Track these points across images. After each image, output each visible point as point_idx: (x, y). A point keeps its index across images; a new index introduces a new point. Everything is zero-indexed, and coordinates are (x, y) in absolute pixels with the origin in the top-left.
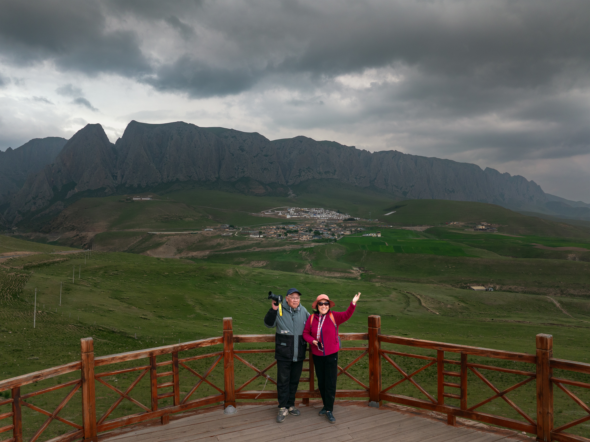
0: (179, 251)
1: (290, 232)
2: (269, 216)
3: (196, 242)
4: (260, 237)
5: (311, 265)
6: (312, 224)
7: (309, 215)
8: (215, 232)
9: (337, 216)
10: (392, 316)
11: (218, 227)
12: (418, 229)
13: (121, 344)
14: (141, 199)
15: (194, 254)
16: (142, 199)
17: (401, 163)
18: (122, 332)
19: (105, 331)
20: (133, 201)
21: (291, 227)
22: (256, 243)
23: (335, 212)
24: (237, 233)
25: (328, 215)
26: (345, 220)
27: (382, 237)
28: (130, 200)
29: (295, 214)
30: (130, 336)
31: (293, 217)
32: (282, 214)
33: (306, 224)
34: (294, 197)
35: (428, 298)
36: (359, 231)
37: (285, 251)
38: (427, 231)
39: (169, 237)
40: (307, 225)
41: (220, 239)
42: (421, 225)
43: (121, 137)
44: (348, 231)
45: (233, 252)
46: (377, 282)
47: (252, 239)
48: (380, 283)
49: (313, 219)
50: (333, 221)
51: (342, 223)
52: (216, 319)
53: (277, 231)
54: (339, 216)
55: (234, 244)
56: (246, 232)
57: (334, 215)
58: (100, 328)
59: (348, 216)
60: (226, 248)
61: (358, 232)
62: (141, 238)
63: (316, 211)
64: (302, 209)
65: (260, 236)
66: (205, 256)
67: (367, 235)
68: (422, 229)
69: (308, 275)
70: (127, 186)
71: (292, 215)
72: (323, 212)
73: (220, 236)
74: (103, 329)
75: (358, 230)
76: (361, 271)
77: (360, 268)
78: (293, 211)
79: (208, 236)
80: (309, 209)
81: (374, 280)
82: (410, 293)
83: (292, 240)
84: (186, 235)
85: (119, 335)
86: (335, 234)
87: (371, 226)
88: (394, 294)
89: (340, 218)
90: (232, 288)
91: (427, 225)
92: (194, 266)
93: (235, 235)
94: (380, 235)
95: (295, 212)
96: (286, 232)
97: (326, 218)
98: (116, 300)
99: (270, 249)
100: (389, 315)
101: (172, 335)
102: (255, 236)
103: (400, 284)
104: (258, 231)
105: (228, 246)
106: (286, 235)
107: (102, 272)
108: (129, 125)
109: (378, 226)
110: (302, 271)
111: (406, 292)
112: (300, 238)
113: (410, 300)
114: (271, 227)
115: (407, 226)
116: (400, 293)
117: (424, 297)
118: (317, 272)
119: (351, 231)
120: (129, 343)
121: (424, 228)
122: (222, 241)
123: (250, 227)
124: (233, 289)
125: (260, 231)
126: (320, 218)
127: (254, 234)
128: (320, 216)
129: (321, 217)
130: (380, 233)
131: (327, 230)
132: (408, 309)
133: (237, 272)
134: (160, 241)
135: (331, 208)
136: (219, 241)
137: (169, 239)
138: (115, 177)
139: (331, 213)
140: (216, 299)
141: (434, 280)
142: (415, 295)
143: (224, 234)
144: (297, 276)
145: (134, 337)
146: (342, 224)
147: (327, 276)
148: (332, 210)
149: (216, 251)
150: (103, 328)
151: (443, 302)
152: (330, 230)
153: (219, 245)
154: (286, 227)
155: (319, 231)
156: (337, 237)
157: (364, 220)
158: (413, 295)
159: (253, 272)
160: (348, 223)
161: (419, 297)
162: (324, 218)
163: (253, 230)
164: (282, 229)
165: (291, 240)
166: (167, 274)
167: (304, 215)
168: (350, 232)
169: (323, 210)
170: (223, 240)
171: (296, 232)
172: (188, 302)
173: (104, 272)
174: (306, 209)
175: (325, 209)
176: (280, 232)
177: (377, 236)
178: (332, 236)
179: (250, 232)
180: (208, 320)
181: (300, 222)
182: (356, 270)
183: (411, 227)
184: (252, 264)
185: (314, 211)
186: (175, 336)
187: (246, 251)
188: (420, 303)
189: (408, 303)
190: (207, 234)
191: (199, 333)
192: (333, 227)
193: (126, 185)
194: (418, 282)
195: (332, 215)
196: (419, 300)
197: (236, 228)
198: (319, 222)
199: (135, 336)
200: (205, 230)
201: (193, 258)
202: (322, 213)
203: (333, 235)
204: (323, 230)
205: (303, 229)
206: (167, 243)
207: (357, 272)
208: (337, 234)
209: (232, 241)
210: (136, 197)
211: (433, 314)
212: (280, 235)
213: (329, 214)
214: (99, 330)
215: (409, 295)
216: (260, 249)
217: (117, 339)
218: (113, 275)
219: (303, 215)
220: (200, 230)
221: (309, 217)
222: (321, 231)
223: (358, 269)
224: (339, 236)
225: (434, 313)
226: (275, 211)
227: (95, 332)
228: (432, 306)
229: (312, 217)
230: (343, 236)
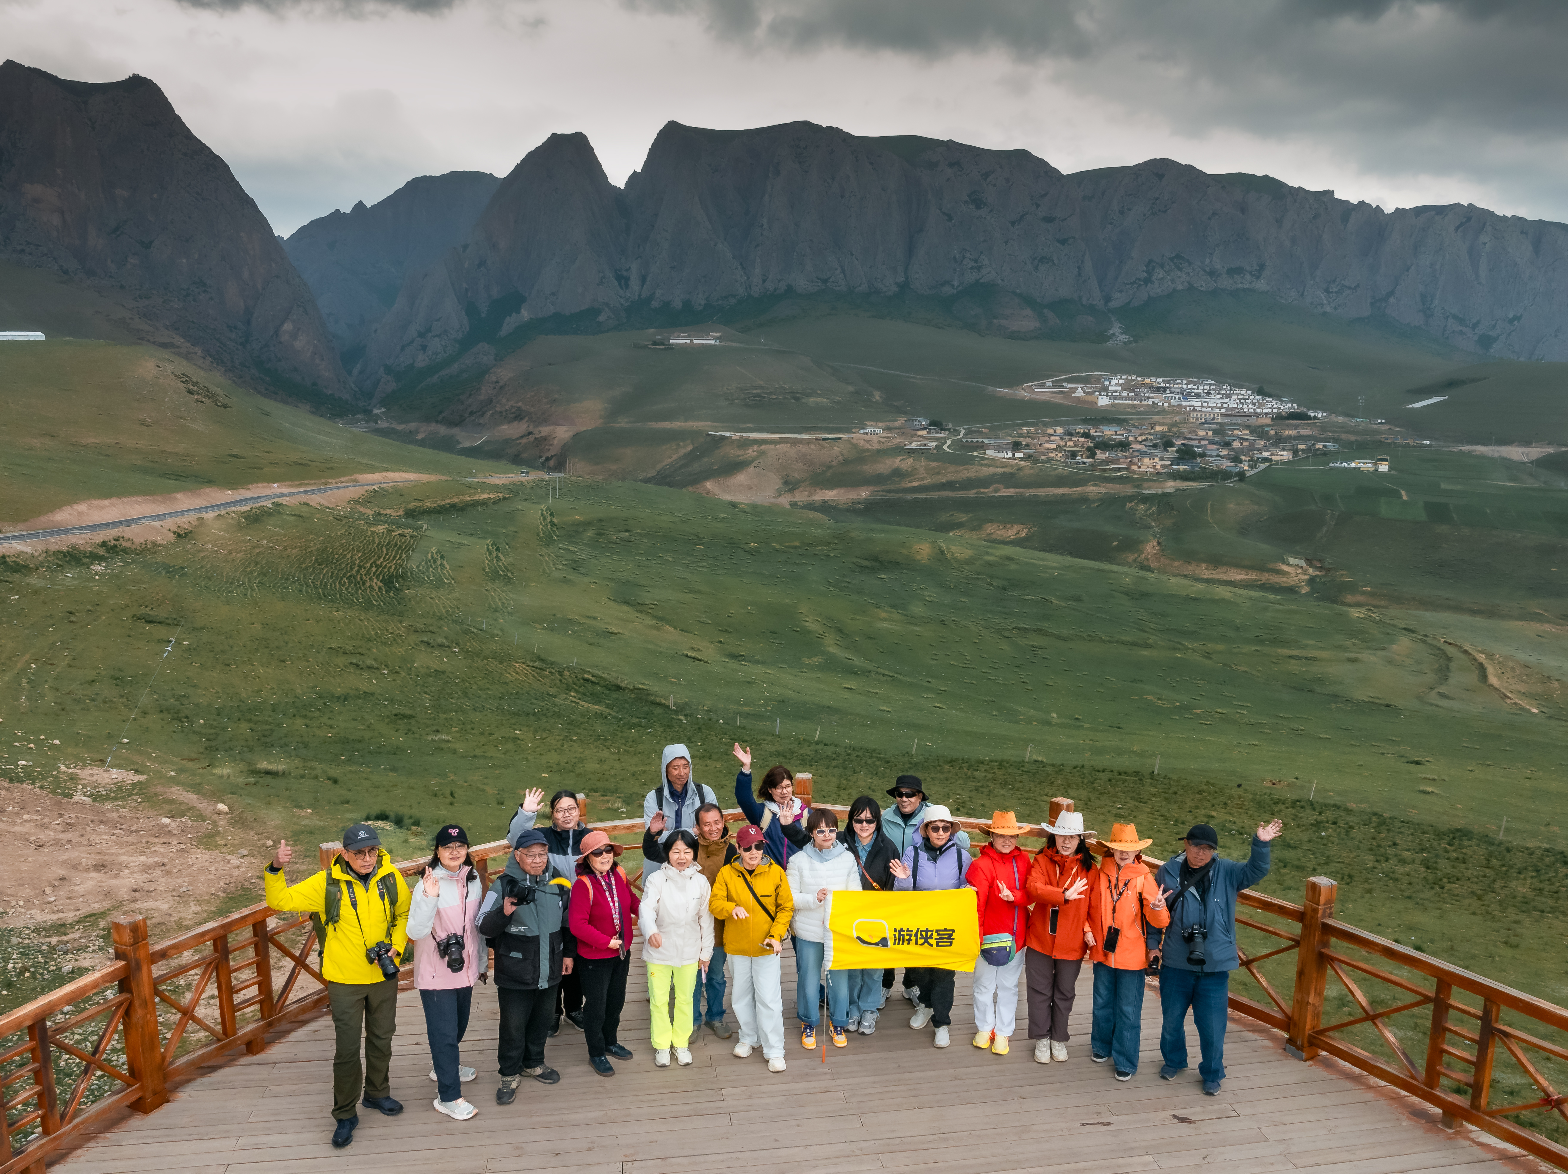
0: (790, 485)
1: (1105, 445)
2: (1045, 398)
3: (834, 463)
4: (1014, 458)
5: (1159, 543)
6: (1175, 424)
7: (1168, 400)
8: (888, 438)
9: (1254, 404)
10: (1388, 706)
11: (897, 424)
12: (1516, 453)
13: (635, 720)
14: (692, 341)
15: (830, 495)
16: (695, 341)
17: (1485, 244)
18: (640, 689)
19: (598, 684)
20: (671, 348)
21: (1109, 432)
22: (1004, 474)
23: (1250, 393)
24: (949, 442)
25: (1228, 400)
26: (1280, 418)
27: (1393, 472)
28: (663, 344)
29: (1125, 394)
30: (658, 700)
31: (1117, 402)
32: (1084, 392)
33: (1155, 425)
34: (1125, 343)
35: (1510, 664)
36: (1318, 453)
37: (1084, 499)
38: (1544, 463)
39: (762, 447)
40: (1158, 429)
41: (900, 458)
42: (1527, 443)
43: (639, 170)
44: (1283, 449)
45: (935, 495)
46: (1358, 605)
47: (993, 462)
48: (1363, 610)
49: (1178, 410)
50: (1239, 420)
51: (1268, 426)
52: (877, 673)
53: (1066, 443)
54: (1261, 405)
55: (938, 473)
56: (975, 440)
57: (1245, 399)
58: (586, 676)
59: (1289, 405)
60: (916, 484)
61: (1315, 455)
62: (690, 448)
63: (1190, 386)
64: (1148, 381)
65: (1014, 455)
66: (859, 503)
67: (1345, 465)
68: (1527, 455)
69: (1146, 573)
70: (655, 304)
71: (1115, 398)
72: (1212, 392)
73: (900, 450)
74: (593, 679)
75: (1318, 450)
76: (1311, 570)
77: (1309, 562)
78: (1118, 384)
79: (870, 447)
80: (1169, 382)
81: (1349, 597)
82: (1456, 645)
83: (1110, 469)
84: (808, 442)
85: (633, 696)
86: (1243, 458)
87: (1358, 438)
88: (1403, 645)
89: (1265, 411)
90: (926, 593)
91: (1549, 444)
92: (828, 528)
93: (945, 447)
94: (1387, 467)
95: (1123, 390)
96: (1092, 445)
97: (1220, 408)
98: (625, 608)
99: (1042, 492)
100: (1377, 701)
101: (761, 705)
102: (1001, 455)
103: (1429, 616)
104: (1010, 440)
105: (923, 479)
106: (1092, 455)
107: (590, 533)
108: (661, 134)
109: (1383, 440)
110: (1131, 557)
111: (1443, 640)
112: (1134, 463)
113: (1453, 665)
114: (1050, 431)
115: (1478, 444)
116: (1424, 642)
117: (1501, 659)
118: (1176, 564)
119: (1295, 452)
120: (655, 719)
121: (1535, 452)
122: (907, 464)
123: (987, 428)
124: (930, 596)
125: (1016, 439)
126: (1199, 409)
127: (1000, 449)
128: (1199, 404)
129: (1205, 404)
130: (1386, 460)
131: (1220, 444)
132: (1443, 689)
133: (942, 552)
134: (739, 456)
135: (1237, 381)
136: (897, 462)
137: (762, 453)
138: (623, 280)
139: (1237, 395)
140: (881, 620)
141: (1546, 611)
142: (1470, 651)
143: (914, 445)
144: (1112, 572)
145: (667, 704)
146: (1266, 429)
147: (1205, 577)
148: (1241, 387)
149: (889, 491)
150: (593, 676)
151: (1558, 680)
152: (1227, 444)
153: (898, 473)
154: (1092, 432)
155: (1193, 446)
156: (1246, 468)
157: (1341, 419)
158: (1466, 652)
159: (987, 553)
160: (1289, 427)
161: (1482, 658)
162: (1212, 408)
163: (997, 437)
164: (1082, 437)
165: (1105, 470)
166: (756, 547)
167: (1152, 397)
168: (1291, 453)
169: (1211, 385)
170: (910, 461)
171: (1124, 445)
172: (807, 624)
173: (597, 534)
174: (1160, 381)
175: (1220, 383)
176: (1076, 445)
177: (1377, 470)
178: (1232, 464)
179: (986, 441)
180: (856, 673)
181: (1138, 419)
182: (1297, 565)
183: (1493, 448)
184: (989, 532)
185: (1185, 386)
186: (769, 708)
187: (972, 493)
188: (1484, 676)
189: (1444, 673)
190: (868, 441)
191: (828, 707)
192: (1238, 437)
193: (653, 302)
194: (1491, 613)
195: (1240, 399)
196: (1482, 668)
197: (949, 430)
198: (1197, 419)
199: (671, 703)
200: (862, 431)
201: (825, 508)
202: (1208, 393)
203: (1236, 460)
204: (1205, 445)
205: (1144, 437)
206: (757, 462)
207: (1299, 571)
208: (1248, 458)
209: (934, 464)
210: (679, 337)
211: (1518, 712)
212: (1074, 455)
213: (1229, 396)
214: (584, 679)
215: (1450, 650)
216: (1011, 492)
217: (626, 705)
218: (618, 541)
219: (1149, 397)
220: (848, 430)
221: (1166, 404)
222: (1198, 447)
223: (1302, 563)
224: (1254, 463)
225: (1522, 709)
226: (1065, 384)
227: (575, 684)
228: (1521, 687)
229: (1176, 404)
230: (1266, 465)
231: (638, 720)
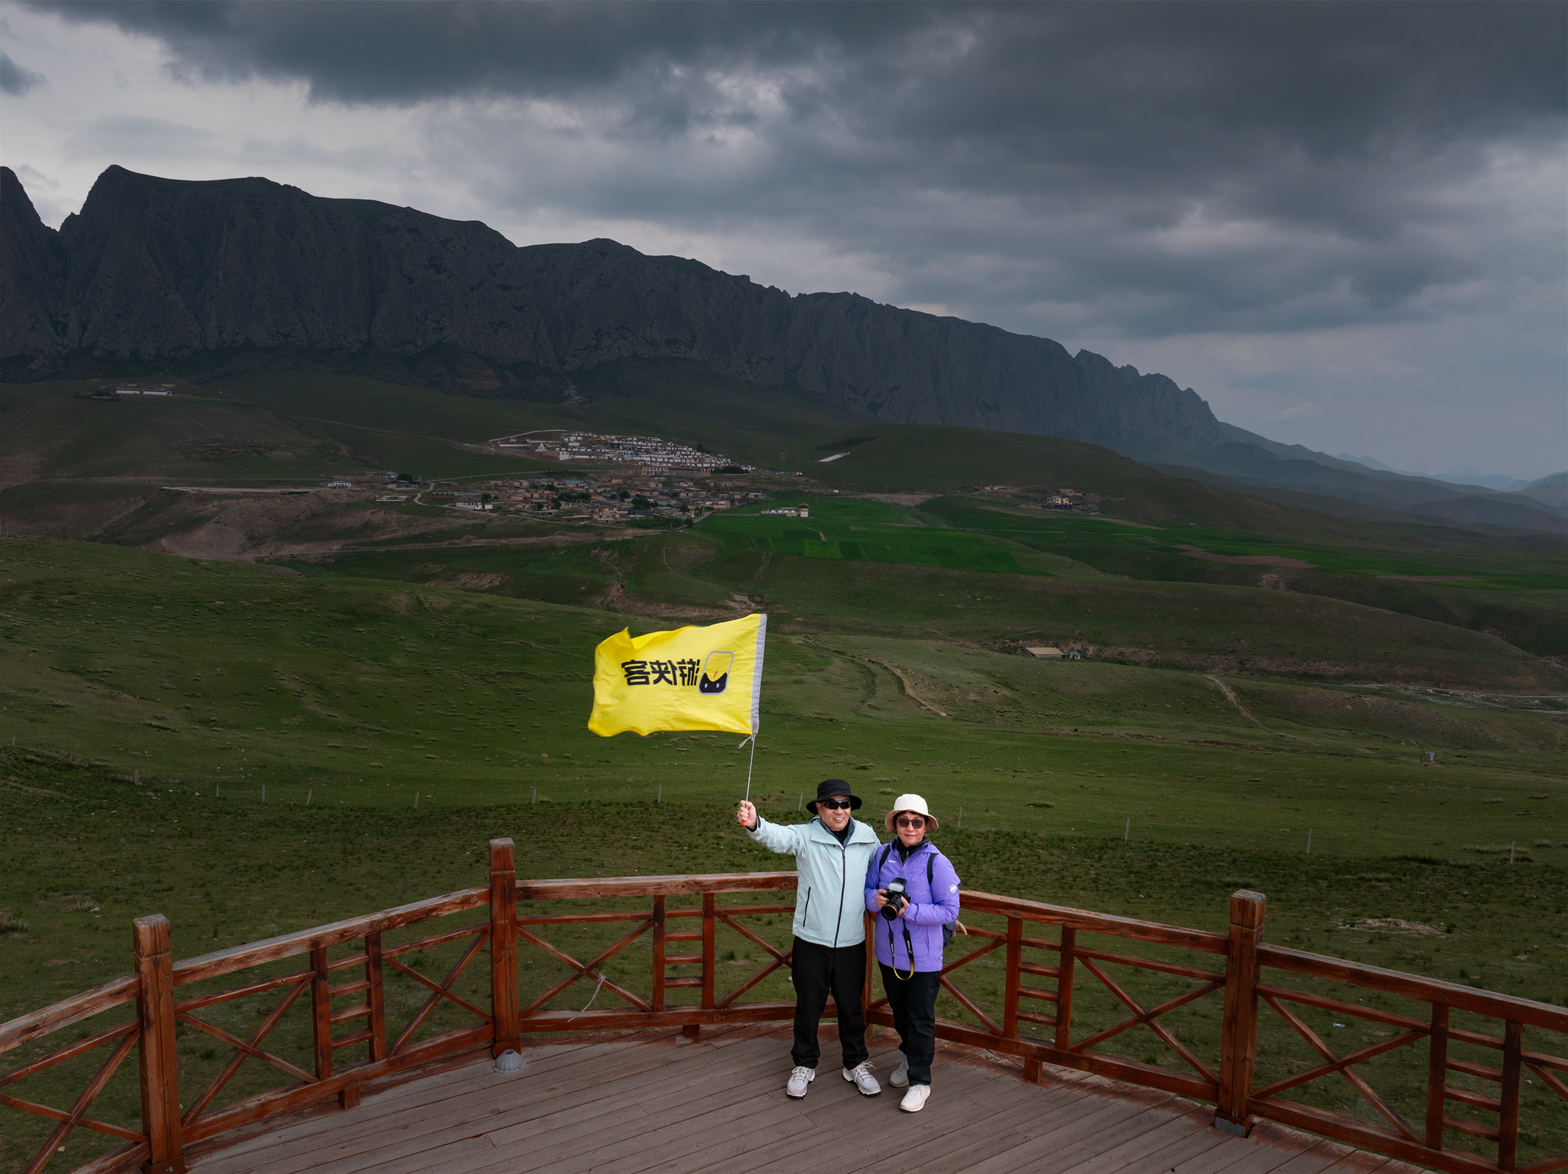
0: (255, 540)
1: (568, 497)
2: (509, 452)
3: (302, 518)
4: (483, 510)
5: (622, 586)
6: (629, 478)
7: (622, 455)
8: (357, 491)
9: (695, 459)
10: (831, 720)
11: (365, 478)
12: (904, 499)
13: (93, 802)
14: (141, 392)
15: (298, 549)
16: (145, 393)
17: (868, 326)
18: (97, 766)
19: (44, 764)
20: (118, 398)
21: (571, 484)
22: (475, 525)
23: (691, 449)
24: (419, 495)
25: (673, 456)
26: (717, 471)
27: (812, 517)
28: (108, 394)
29: (583, 450)
30: (120, 776)
31: (576, 457)
32: (546, 448)
33: (612, 478)
34: (580, 403)
35: (921, 676)
36: (751, 502)
37: (552, 548)
38: (926, 507)
39: (223, 502)
40: (614, 481)
41: (371, 511)
42: (911, 491)
43: (77, 213)
44: (722, 499)
45: (409, 547)
46: (794, 633)
47: (464, 515)
48: (801, 637)
49: (631, 465)
50: (684, 473)
51: (708, 478)
52: (363, 728)
53: (532, 495)
54: (702, 461)
55: (410, 526)
56: (445, 493)
57: (687, 455)
58: (28, 756)
59: (725, 460)
60: (387, 537)
61: (749, 503)
62: (142, 503)
63: (639, 443)
64: (602, 438)
65: (484, 507)
66: (330, 557)
67: (773, 511)
68: (912, 501)
69: (616, 614)
70: (97, 353)
71: (575, 453)
72: (659, 448)
73: (372, 503)
74: (38, 759)
75: (751, 499)
76: (753, 605)
77: (751, 597)
78: (576, 441)
79: (339, 501)
80: (621, 439)
81: (786, 627)
82: (878, 663)
83: (574, 519)
84: (273, 496)
85: (88, 775)
86: (690, 507)
87: (783, 489)
88: (837, 664)
89: (705, 465)
90: (407, 644)
91: (927, 492)
92: (299, 583)
93: (416, 500)
94: (807, 513)
95: (581, 446)
96: (556, 497)
97: (667, 463)
98: (73, 677)
99: (513, 542)
100: (822, 717)
101: (240, 772)
102: (471, 507)
103: (853, 639)
104: (480, 493)
105: (395, 531)
106: (557, 506)
107: (26, 597)
108: (102, 177)
109: (802, 490)
110: (598, 601)
111: (867, 659)
112: (596, 513)
113: (877, 681)
114: (517, 484)
115: (875, 492)
116: (852, 662)
117: (913, 672)
118: (639, 604)
119: (733, 501)
120: (118, 798)
121: (919, 498)
122: (378, 517)
123: (455, 481)
124: (411, 647)
125: (485, 491)
126: (649, 463)
127: (470, 501)
128: (649, 459)
129: (654, 459)
130: (806, 507)
131: (669, 495)
132: (872, 702)
133: (421, 603)
134: (198, 512)
135: (680, 438)
136: (367, 515)
137: (224, 508)
138: (60, 327)
139: (681, 451)
140: (362, 673)
141: (938, 630)
142: (889, 667)
143: (384, 499)
144: (584, 614)
145: (131, 780)
146: (707, 481)
147: (665, 615)
148: (684, 444)
149: (361, 545)
150: (37, 756)
151: (957, 687)
152: (676, 495)
153: (368, 526)
154: (556, 484)
155: (646, 497)
156: (693, 516)
157: (767, 472)
158: (886, 668)
159: (465, 601)
160: (726, 479)
161: (898, 672)
162: (660, 463)
163: (466, 490)
164: (546, 489)
165: (570, 520)
166: (222, 605)
167: (608, 453)
168: (729, 502)
169: (658, 442)
170: (381, 514)
171: (585, 497)
172: (284, 683)
173: (34, 598)
174: (613, 438)
175: (665, 440)
176: (541, 497)
177: (799, 515)
178: (681, 513)
179: (456, 494)
180: (340, 730)
181: (595, 473)
182: (742, 601)
183: (887, 495)
184: (463, 582)
185: (635, 443)
186: (250, 775)
187: (444, 544)
188: (902, 688)
189: (871, 688)
190: (336, 495)
191: (316, 768)
192: (684, 488)
193: (96, 351)
194: (898, 634)
195: (683, 455)
196: (899, 680)
197: (419, 483)
198: (648, 473)
199: (136, 778)
200: (329, 485)
201: (294, 562)
202: (656, 450)
203: (684, 509)
204: (657, 496)
205: (603, 490)
206: (217, 517)
207: (744, 606)
208: (693, 507)
209: (405, 517)
210: (126, 388)
211: (931, 716)
212: (540, 506)
213: (673, 452)
214: (26, 760)
215: (874, 667)
216: (483, 542)
217: (82, 786)
218: (61, 604)
219: (605, 453)
220: (315, 485)
221: (620, 459)
222: (651, 498)
223: (746, 599)
224: (699, 512)
225: (934, 713)
226: (528, 440)
227: (14, 767)
228: (930, 695)
229: (629, 459)
230: (709, 513)
231: (97, 801)
